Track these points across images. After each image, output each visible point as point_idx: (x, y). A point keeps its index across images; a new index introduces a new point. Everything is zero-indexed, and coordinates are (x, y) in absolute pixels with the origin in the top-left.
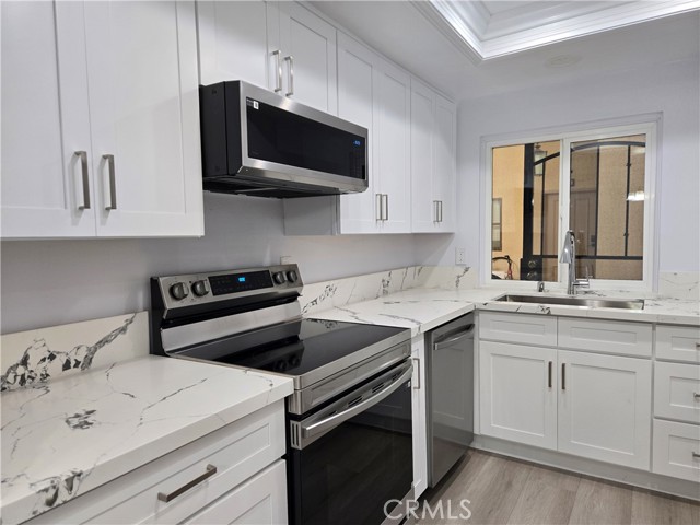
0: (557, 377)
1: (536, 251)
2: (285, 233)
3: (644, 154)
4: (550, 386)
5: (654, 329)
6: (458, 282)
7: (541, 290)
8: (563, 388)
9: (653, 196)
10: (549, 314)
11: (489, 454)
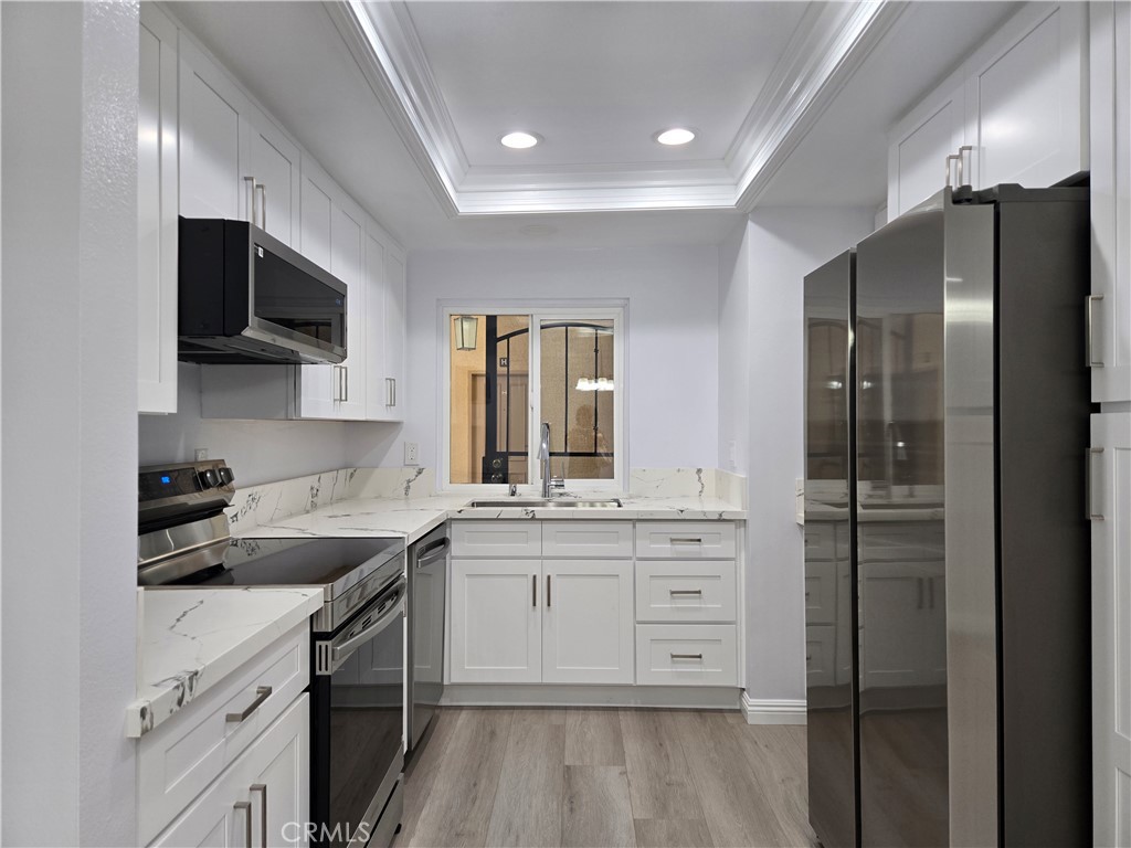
0: (541, 593)
1: (501, 447)
2: (202, 417)
3: (612, 336)
4: (534, 604)
5: (634, 527)
6: (408, 488)
7: (513, 494)
8: (549, 605)
9: (622, 386)
10: (533, 519)
11: (461, 708)
